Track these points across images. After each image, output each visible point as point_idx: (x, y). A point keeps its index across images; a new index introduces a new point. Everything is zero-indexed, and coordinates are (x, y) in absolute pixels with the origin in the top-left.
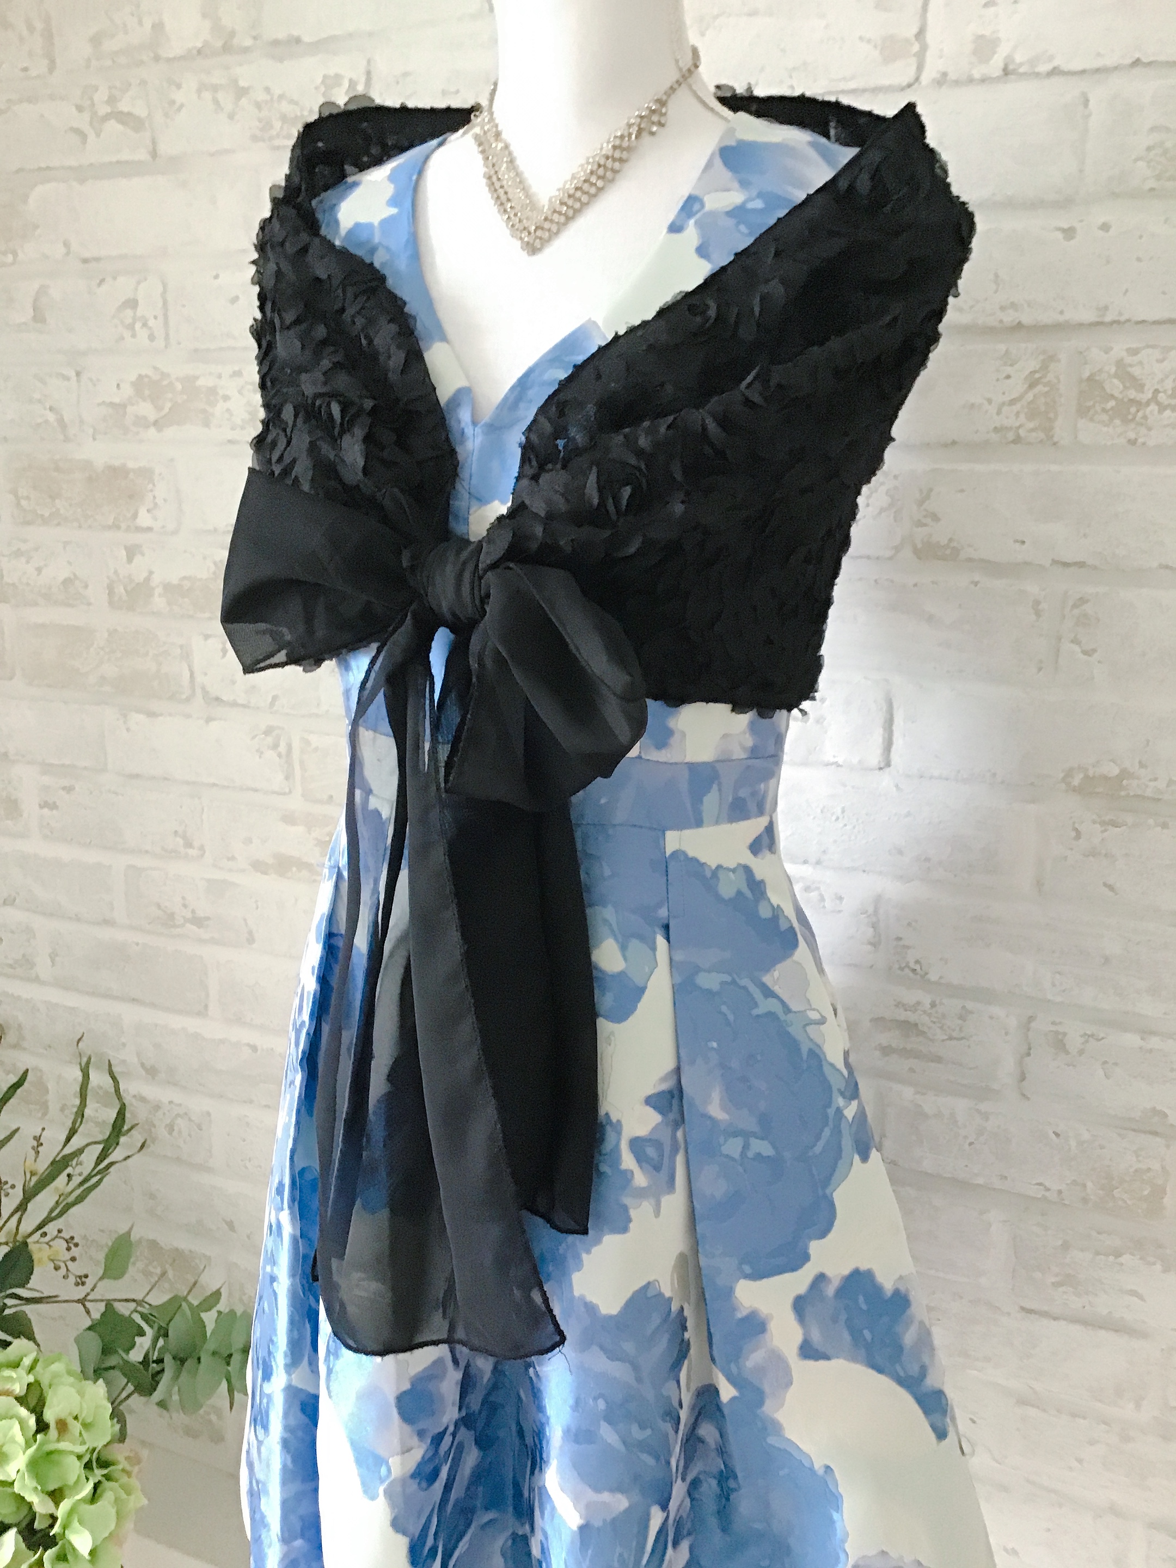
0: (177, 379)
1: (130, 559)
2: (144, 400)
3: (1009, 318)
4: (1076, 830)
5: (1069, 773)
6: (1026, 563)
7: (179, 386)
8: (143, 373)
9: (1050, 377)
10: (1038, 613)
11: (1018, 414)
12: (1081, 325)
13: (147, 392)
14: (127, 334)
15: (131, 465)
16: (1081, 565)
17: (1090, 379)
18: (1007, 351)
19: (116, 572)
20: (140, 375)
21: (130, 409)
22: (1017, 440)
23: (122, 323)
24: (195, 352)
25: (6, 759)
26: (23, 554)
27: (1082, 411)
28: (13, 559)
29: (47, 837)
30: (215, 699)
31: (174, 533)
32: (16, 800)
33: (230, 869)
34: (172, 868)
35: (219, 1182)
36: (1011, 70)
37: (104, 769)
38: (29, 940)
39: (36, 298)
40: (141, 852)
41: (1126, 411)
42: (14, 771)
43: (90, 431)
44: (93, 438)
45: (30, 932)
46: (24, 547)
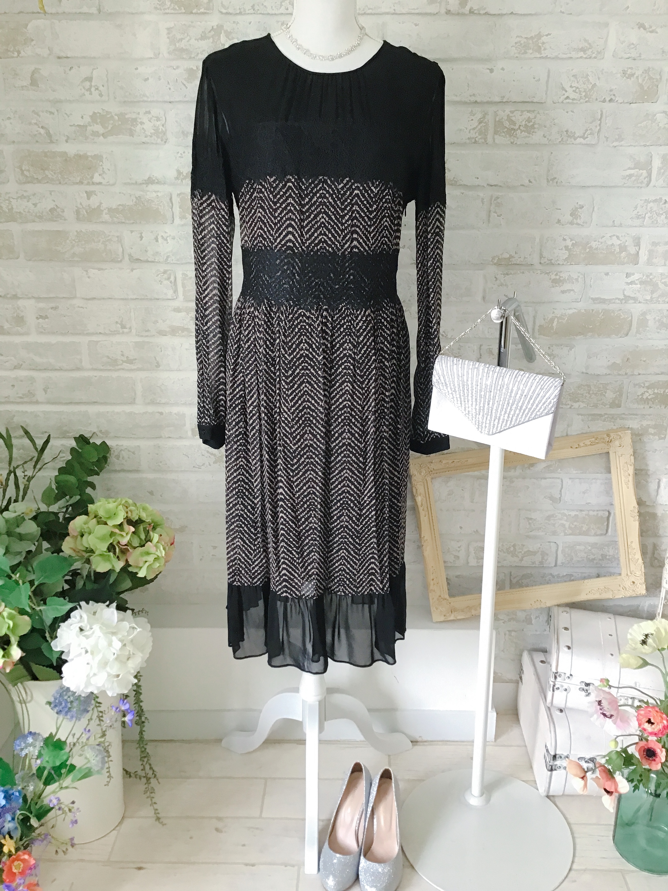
0: (116, 115)
1: (89, 198)
2: (97, 124)
3: (473, 99)
4: (496, 277)
5: (493, 258)
6: (479, 186)
7: (116, 118)
8: (96, 112)
9: (486, 120)
10: (483, 203)
11: (476, 133)
12: (496, 103)
13: (98, 121)
14: (87, 93)
15: (89, 154)
16: (495, 185)
17: (498, 121)
18: (472, 111)
19: (81, 204)
20: (94, 113)
21: (89, 128)
22: (476, 142)
23: (84, 88)
24: (125, 102)
25: (15, 297)
26: (25, 197)
27: (496, 133)
28: (19, 200)
29: (42, 333)
30: (137, 259)
31: (113, 185)
32: (23, 317)
33: (147, 336)
34: (116, 339)
35: (144, 475)
36: (471, 12)
37: (75, 297)
38: (32, 384)
39: (33, 73)
40: (97, 333)
41: (511, 132)
42: (20, 303)
43: (65, 138)
44: (67, 141)
45: (32, 380)
46: (25, 194)
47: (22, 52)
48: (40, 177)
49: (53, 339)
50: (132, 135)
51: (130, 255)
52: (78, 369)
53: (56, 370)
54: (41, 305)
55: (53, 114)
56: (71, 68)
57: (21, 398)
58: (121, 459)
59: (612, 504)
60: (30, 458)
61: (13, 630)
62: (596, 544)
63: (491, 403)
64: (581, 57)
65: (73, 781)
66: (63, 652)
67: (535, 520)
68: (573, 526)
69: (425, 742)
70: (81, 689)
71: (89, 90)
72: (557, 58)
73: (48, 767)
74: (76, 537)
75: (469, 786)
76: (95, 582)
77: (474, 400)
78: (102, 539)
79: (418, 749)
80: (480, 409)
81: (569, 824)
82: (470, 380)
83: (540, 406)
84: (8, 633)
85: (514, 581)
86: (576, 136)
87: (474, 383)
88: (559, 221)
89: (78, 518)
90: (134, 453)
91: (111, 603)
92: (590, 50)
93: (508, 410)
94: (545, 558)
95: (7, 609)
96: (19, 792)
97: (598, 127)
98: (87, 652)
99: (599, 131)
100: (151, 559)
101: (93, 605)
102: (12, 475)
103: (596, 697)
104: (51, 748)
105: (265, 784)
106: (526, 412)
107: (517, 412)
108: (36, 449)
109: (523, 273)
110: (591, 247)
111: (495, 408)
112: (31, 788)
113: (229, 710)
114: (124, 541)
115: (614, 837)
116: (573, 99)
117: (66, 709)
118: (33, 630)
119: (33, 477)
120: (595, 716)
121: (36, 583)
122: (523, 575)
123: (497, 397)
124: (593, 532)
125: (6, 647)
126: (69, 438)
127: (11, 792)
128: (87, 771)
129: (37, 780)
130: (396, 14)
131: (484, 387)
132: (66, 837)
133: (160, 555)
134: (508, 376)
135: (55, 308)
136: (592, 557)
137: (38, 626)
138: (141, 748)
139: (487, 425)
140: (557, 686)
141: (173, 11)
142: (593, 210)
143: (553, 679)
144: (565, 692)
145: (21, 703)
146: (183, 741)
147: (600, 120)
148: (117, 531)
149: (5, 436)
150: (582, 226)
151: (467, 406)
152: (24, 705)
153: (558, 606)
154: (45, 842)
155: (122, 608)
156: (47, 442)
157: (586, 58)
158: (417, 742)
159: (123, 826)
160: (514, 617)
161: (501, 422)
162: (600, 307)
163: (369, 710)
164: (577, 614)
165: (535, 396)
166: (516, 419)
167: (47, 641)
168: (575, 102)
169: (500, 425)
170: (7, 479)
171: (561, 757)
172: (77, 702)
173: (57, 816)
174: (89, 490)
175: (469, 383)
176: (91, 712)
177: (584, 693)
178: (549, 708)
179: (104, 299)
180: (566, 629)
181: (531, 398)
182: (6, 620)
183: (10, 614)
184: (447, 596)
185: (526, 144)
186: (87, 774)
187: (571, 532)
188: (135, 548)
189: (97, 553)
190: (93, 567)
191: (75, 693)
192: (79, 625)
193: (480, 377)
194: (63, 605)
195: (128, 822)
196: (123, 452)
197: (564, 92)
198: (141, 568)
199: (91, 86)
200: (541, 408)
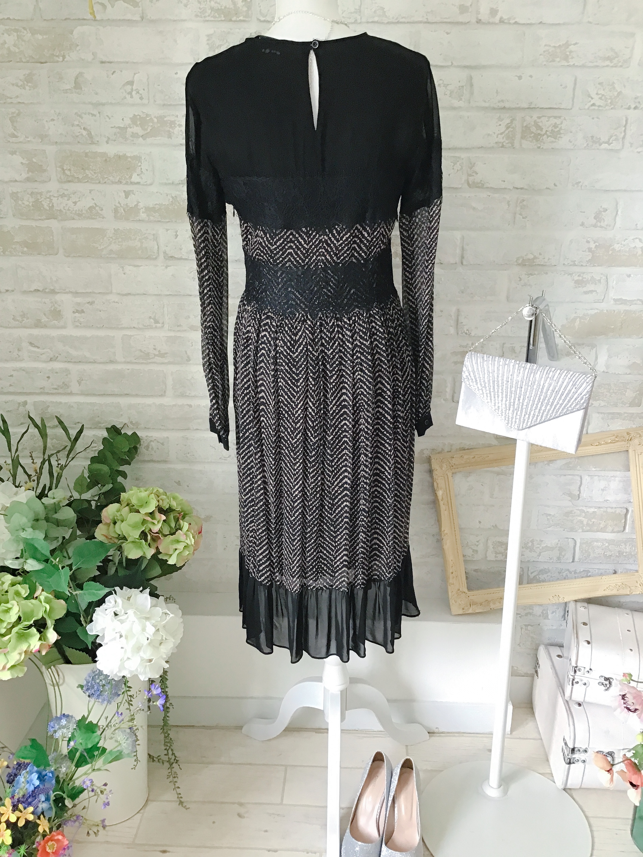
0: (155, 117)
1: (127, 197)
2: (137, 126)
3: (501, 105)
4: (520, 278)
5: (518, 259)
6: (505, 189)
7: (155, 120)
8: (136, 114)
9: (513, 125)
10: (509, 205)
11: (503, 138)
12: (524, 109)
13: (138, 123)
14: (128, 97)
15: (128, 155)
16: (522, 189)
17: (526, 126)
18: (500, 117)
19: (119, 203)
20: (134, 115)
21: (129, 130)
22: (503, 146)
23: (126, 91)
24: (164, 105)
25: (53, 292)
26: (65, 196)
27: (523, 137)
28: (60, 198)
29: (77, 326)
30: (171, 257)
31: (151, 184)
32: (60, 311)
33: (179, 331)
34: (149, 333)
35: (172, 466)
36: (502, 21)
37: (111, 293)
38: (67, 375)
39: (77, 78)
40: (131, 328)
41: (537, 137)
42: (58, 297)
43: (106, 139)
44: (107, 142)
45: (67, 372)
46: (66, 192)
47: (67, 56)
48: (80, 177)
49: (88, 333)
50: (170, 137)
51: (165, 253)
52: (112, 362)
53: (90, 362)
54: (78, 300)
55: (95, 116)
56: (114, 72)
57: (56, 389)
58: (150, 449)
59: (630, 502)
60: (63, 447)
61: (50, 613)
62: (614, 540)
63: (522, 399)
64: (607, 66)
65: (104, 764)
66: (98, 636)
67: (554, 516)
68: (591, 523)
69: (442, 733)
70: (115, 673)
71: (130, 93)
72: (583, 66)
73: (81, 749)
74: (108, 525)
75: (487, 778)
76: (127, 568)
77: (504, 396)
78: (135, 526)
79: (435, 740)
80: (510, 405)
81: (587, 817)
82: (500, 375)
83: (572, 401)
84: (45, 616)
85: (532, 576)
86: (601, 141)
87: (505, 379)
88: (582, 224)
89: (111, 505)
90: (163, 444)
91: (144, 588)
92: (616, 59)
93: (539, 406)
94: (563, 554)
95: (44, 593)
96: (52, 772)
97: (623, 134)
98: (121, 636)
99: (624, 138)
100: (181, 546)
101: (126, 591)
102: (47, 463)
103: (620, 691)
104: (83, 730)
105: (286, 770)
106: (557, 408)
107: (548, 407)
108: (70, 439)
109: (547, 273)
110: (614, 250)
111: (525, 404)
112: (64, 770)
113: (251, 698)
114: (156, 529)
115: (632, 831)
116: (599, 106)
117: (99, 693)
118: (68, 614)
119: (66, 466)
120: (619, 710)
121: (74, 568)
122: (541, 571)
123: (528, 393)
124: (610, 529)
125: (42, 630)
126: (100, 428)
127: (44, 773)
128: (118, 754)
129: (69, 763)
130: (429, 23)
131: (514, 383)
132: (98, 819)
133: (189, 543)
134: (539, 373)
135: (91, 303)
136: (608, 554)
137: (74, 611)
138: (165, 733)
139: (518, 420)
140: (576, 680)
141: (212, 19)
142: (617, 214)
143: (573, 673)
144: (585, 686)
145: (54, 686)
146: (204, 727)
147: (625, 126)
148: (149, 519)
149: (40, 426)
150: (606, 228)
151: (497, 401)
152: (56, 688)
153: (576, 601)
154: (77, 824)
155: (153, 594)
156: (81, 432)
157: (612, 67)
158: (434, 733)
159: (148, 808)
160: (531, 611)
161: (531, 418)
162: (622, 308)
163: (388, 701)
164: (594, 609)
165: (566, 392)
166: (547, 415)
167: (82, 625)
168: (600, 108)
169: (530, 420)
170: (41, 468)
171: (579, 750)
172: (109, 686)
173: (89, 798)
174: (120, 479)
175: (500, 379)
176: (121, 696)
177: (603, 688)
178: (567, 701)
179: (138, 294)
180: (585, 624)
181: (562, 395)
182: (43, 604)
183: (46, 598)
184: (466, 590)
185: (552, 148)
186: (118, 757)
187: (588, 528)
188: (166, 536)
189: (130, 540)
190: (126, 553)
191: (109, 676)
192: (114, 610)
193: (511, 373)
194: (99, 590)
195: (152, 806)
196: (152, 443)
197: (590, 99)
198: (171, 555)
199: (132, 89)
200: (573, 403)
